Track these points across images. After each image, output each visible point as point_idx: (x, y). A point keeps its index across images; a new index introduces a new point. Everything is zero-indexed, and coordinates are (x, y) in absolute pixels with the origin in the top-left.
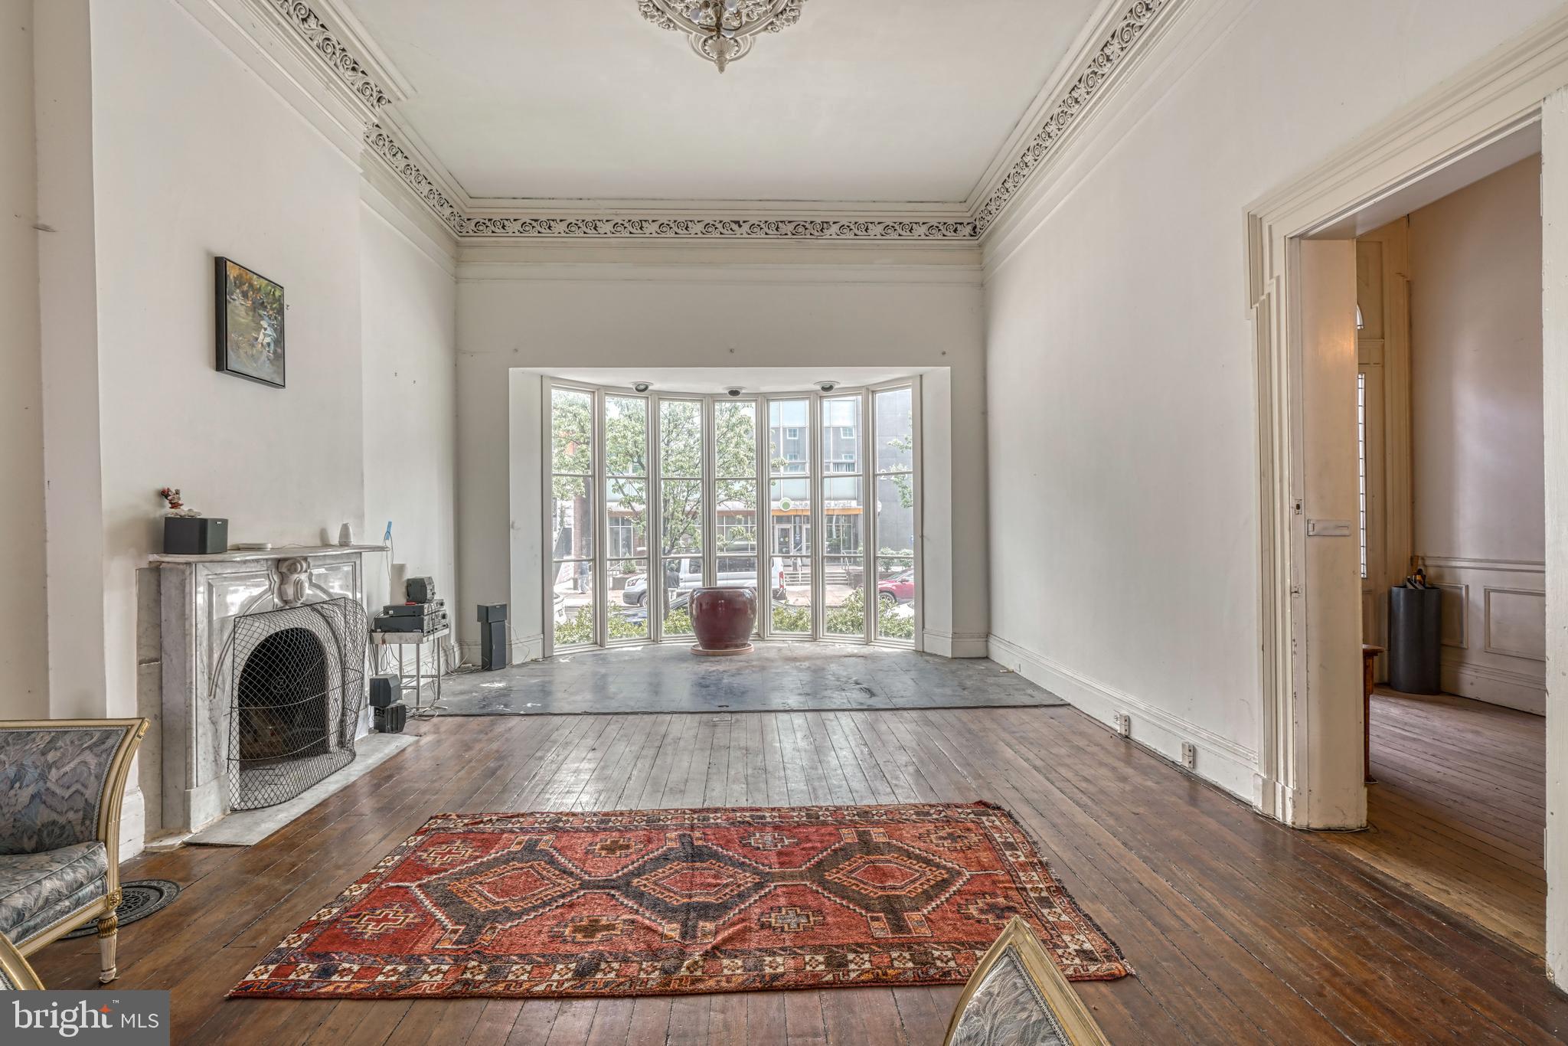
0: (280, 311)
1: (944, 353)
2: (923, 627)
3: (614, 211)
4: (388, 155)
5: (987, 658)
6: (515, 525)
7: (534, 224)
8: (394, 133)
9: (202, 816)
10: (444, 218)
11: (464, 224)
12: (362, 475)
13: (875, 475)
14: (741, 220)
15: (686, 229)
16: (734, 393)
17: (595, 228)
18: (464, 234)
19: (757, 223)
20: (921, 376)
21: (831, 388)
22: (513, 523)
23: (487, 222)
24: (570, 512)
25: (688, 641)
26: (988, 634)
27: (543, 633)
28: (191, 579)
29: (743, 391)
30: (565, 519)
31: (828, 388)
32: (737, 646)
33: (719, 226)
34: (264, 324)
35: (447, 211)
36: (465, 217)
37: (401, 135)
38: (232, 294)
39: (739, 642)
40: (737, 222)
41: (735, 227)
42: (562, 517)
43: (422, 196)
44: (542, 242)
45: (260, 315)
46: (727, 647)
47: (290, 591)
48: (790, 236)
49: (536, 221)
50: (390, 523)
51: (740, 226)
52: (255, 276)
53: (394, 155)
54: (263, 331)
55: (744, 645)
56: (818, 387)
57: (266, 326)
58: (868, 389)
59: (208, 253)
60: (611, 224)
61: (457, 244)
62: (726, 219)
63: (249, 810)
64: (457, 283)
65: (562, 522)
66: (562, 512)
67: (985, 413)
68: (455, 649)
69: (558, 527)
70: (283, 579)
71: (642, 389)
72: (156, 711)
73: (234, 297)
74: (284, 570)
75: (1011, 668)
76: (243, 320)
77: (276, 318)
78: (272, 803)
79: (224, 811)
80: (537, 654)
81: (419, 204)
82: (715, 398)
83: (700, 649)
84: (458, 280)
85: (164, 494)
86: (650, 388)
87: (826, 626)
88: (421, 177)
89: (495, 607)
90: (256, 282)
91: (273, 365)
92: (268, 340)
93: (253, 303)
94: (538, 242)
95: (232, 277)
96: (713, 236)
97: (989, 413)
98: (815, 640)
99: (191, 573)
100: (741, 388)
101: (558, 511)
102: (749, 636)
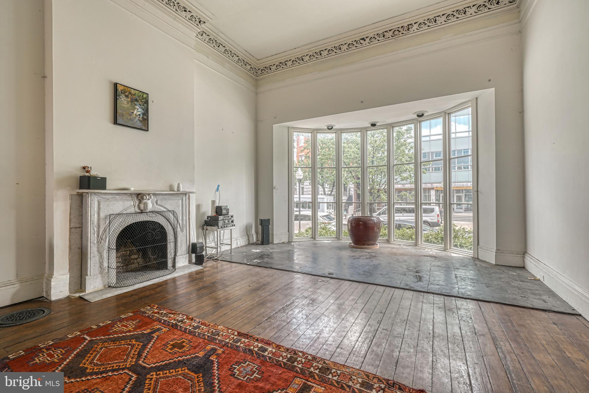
0: (147, 102)
1: (490, 80)
2: (478, 244)
3: (308, 50)
4: (216, 47)
5: (524, 268)
6: (276, 187)
7: (280, 65)
8: (216, 37)
9: (92, 287)
10: (248, 70)
11: (258, 72)
12: (194, 165)
13: (450, 159)
14: (365, 37)
15: (340, 49)
16: (373, 125)
17: (303, 60)
18: (258, 75)
19: (373, 36)
20: (477, 98)
21: (423, 115)
22: (275, 187)
23: (264, 68)
24: (352, 189)
25: (347, 240)
26: (524, 252)
27: (289, 232)
28: (88, 198)
29: (378, 124)
30: (351, 192)
31: (420, 116)
32: (368, 245)
33: (355, 43)
34: (137, 107)
35: (249, 67)
36: (257, 69)
37: (219, 37)
38: (120, 96)
39: (369, 243)
40: (363, 39)
41: (362, 41)
42: (349, 191)
43: (236, 62)
44: (284, 71)
45: (135, 104)
46: (364, 245)
47: (142, 206)
48: (391, 38)
49: (281, 63)
50: (219, 186)
51: (365, 40)
52: (132, 90)
53: (219, 46)
54: (136, 110)
55: (374, 244)
56: (415, 116)
57: (138, 108)
58: (445, 113)
59: (111, 82)
60: (308, 56)
61: (256, 80)
62: (357, 39)
63: (116, 287)
64: (256, 95)
65: (349, 193)
66: (349, 189)
67: (522, 112)
68: (254, 235)
69: (348, 195)
70: (140, 202)
71: (330, 128)
72: (79, 246)
73: (121, 97)
74: (139, 198)
75: (538, 277)
76: (126, 106)
77: (143, 105)
78: (121, 286)
79: (105, 286)
80: (286, 240)
81: (235, 65)
82: (366, 129)
83: (353, 244)
84: (257, 94)
85: (84, 168)
86: (334, 128)
87: (423, 239)
88: (232, 54)
89: (265, 220)
90: (133, 92)
91: (142, 122)
92: (139, 113)
93: (131, 99)
94: (282, 72)
95: (120, 90)
96: (353, 49)
97: (525, 112)
98: (416, 245)
99: (89, 196)
100: (377, 122)
101: (348, 189)
102: (377, 240)
